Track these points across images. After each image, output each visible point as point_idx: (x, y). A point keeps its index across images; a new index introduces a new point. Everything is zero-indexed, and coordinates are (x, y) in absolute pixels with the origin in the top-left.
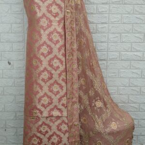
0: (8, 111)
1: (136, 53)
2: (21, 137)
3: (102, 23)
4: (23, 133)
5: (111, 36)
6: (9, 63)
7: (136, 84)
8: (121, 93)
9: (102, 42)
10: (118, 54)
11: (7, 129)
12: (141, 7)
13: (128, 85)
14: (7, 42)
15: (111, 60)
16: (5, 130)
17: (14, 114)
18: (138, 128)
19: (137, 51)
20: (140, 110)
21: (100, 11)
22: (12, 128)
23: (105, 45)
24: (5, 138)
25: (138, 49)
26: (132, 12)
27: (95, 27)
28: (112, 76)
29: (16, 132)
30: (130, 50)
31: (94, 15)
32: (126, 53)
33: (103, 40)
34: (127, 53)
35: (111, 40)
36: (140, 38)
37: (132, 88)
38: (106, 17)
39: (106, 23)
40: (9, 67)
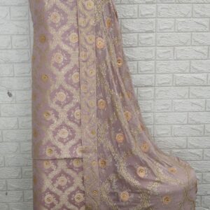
0: (9, 166)
1: (196, 75)
2: (29, 203)
3: (147, 32)
4: (32, 197)
5: (160, 50)
6: (10, 95)
7: (197, 120)
8: (176, 134)
9: (147, 60)
10: (171, 77)
11: (9, 193)
12: (204, 7)
13: (185, 122)
14: (5, 63)
15: (160, 85)
16: (6, 194)
17: (19, 170)
18: (202, 185)
19: (199, 72)
20: (205, 158)
21: (143, 13)
22: (16, 190)
23: (152, 63)
24: (6, 206)
25: (200, 69)
26: (190, 15)
27: (136, 38)
28: (162, 109)
29: (23, 197)
30: (188, 71)
31: (134, 21)
32: (182, 75)
33: (148, 57)
34: (185, 75)
35: (161, 56)
36: (203, 53)
37: (191, 126)
38: (152, 23)
39: (152, 32)
40: (10, 99)
